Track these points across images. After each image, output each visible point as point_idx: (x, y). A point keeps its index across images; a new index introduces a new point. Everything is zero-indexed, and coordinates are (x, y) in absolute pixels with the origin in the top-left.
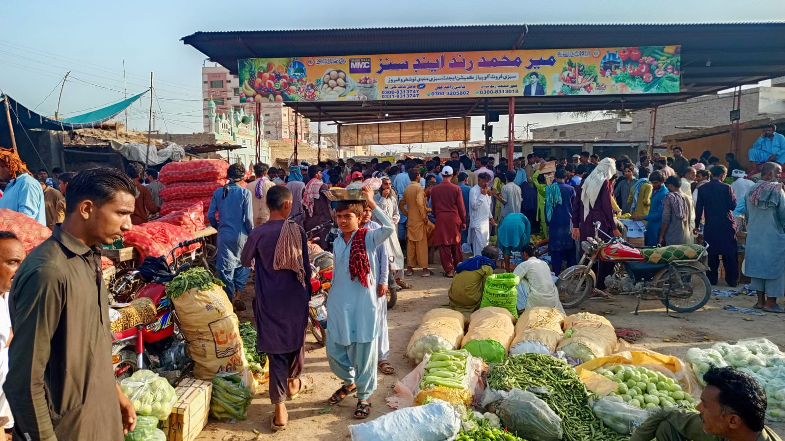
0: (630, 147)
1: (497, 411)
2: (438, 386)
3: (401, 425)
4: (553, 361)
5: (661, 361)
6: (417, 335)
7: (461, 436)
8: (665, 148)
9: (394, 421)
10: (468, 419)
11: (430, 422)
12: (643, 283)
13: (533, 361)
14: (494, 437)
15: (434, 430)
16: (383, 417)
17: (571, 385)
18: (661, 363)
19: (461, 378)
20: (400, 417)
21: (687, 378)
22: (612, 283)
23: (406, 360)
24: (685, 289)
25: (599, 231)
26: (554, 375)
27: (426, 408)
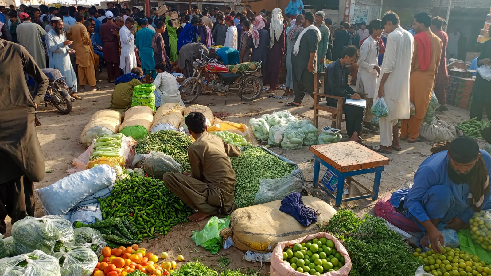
0: (224, 5)
1: (142, 167)
2: (102, 157)
3: (74, 183)
4: (176, 133)
5: (236, 127)
6: (87, 128)
7: (117, 183)
8: (243, 6)
9: (69, 181)
10: (123, 174)
11: (95, 178)
12: (228, 86)
13: (164, 135)
14: (138, 180)
15: (98, 183)
16: (61, 180)
17: (187, 145)
18: (236, 128)
19: (118, 150)
20: (73, 178)
21: (249, 134)
22: (212, 87)
23: (81, 145)
24: (250, 88)
25: (203, 55)
26: (177, 141)
27: (91, 170)
